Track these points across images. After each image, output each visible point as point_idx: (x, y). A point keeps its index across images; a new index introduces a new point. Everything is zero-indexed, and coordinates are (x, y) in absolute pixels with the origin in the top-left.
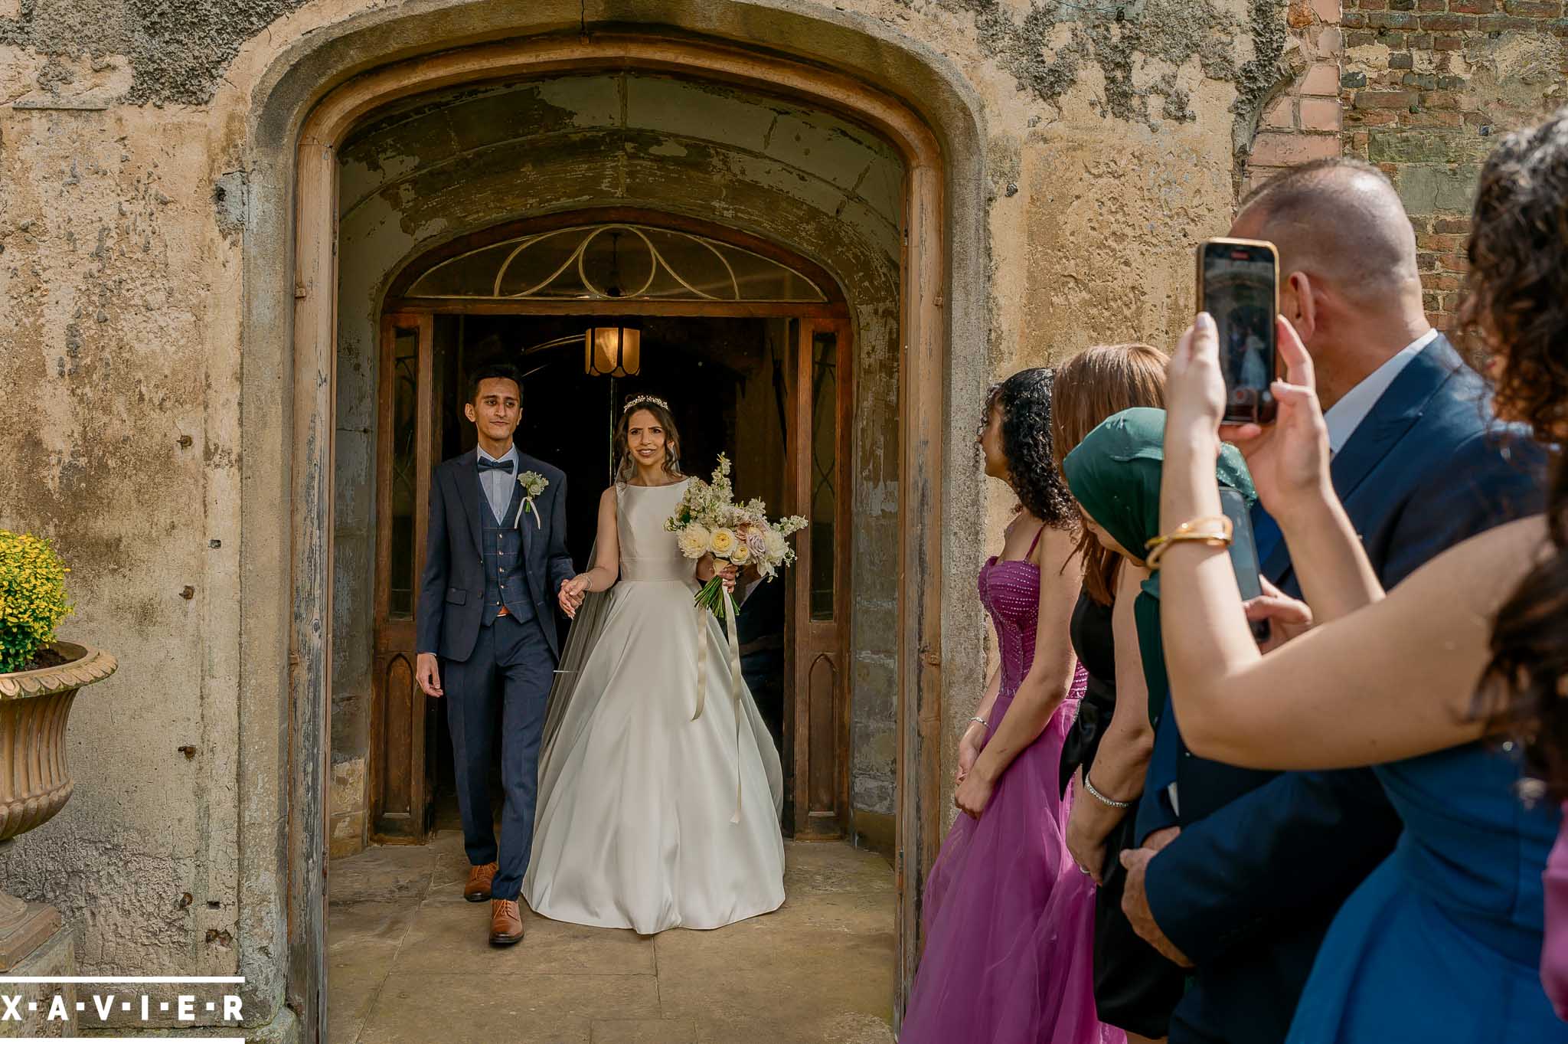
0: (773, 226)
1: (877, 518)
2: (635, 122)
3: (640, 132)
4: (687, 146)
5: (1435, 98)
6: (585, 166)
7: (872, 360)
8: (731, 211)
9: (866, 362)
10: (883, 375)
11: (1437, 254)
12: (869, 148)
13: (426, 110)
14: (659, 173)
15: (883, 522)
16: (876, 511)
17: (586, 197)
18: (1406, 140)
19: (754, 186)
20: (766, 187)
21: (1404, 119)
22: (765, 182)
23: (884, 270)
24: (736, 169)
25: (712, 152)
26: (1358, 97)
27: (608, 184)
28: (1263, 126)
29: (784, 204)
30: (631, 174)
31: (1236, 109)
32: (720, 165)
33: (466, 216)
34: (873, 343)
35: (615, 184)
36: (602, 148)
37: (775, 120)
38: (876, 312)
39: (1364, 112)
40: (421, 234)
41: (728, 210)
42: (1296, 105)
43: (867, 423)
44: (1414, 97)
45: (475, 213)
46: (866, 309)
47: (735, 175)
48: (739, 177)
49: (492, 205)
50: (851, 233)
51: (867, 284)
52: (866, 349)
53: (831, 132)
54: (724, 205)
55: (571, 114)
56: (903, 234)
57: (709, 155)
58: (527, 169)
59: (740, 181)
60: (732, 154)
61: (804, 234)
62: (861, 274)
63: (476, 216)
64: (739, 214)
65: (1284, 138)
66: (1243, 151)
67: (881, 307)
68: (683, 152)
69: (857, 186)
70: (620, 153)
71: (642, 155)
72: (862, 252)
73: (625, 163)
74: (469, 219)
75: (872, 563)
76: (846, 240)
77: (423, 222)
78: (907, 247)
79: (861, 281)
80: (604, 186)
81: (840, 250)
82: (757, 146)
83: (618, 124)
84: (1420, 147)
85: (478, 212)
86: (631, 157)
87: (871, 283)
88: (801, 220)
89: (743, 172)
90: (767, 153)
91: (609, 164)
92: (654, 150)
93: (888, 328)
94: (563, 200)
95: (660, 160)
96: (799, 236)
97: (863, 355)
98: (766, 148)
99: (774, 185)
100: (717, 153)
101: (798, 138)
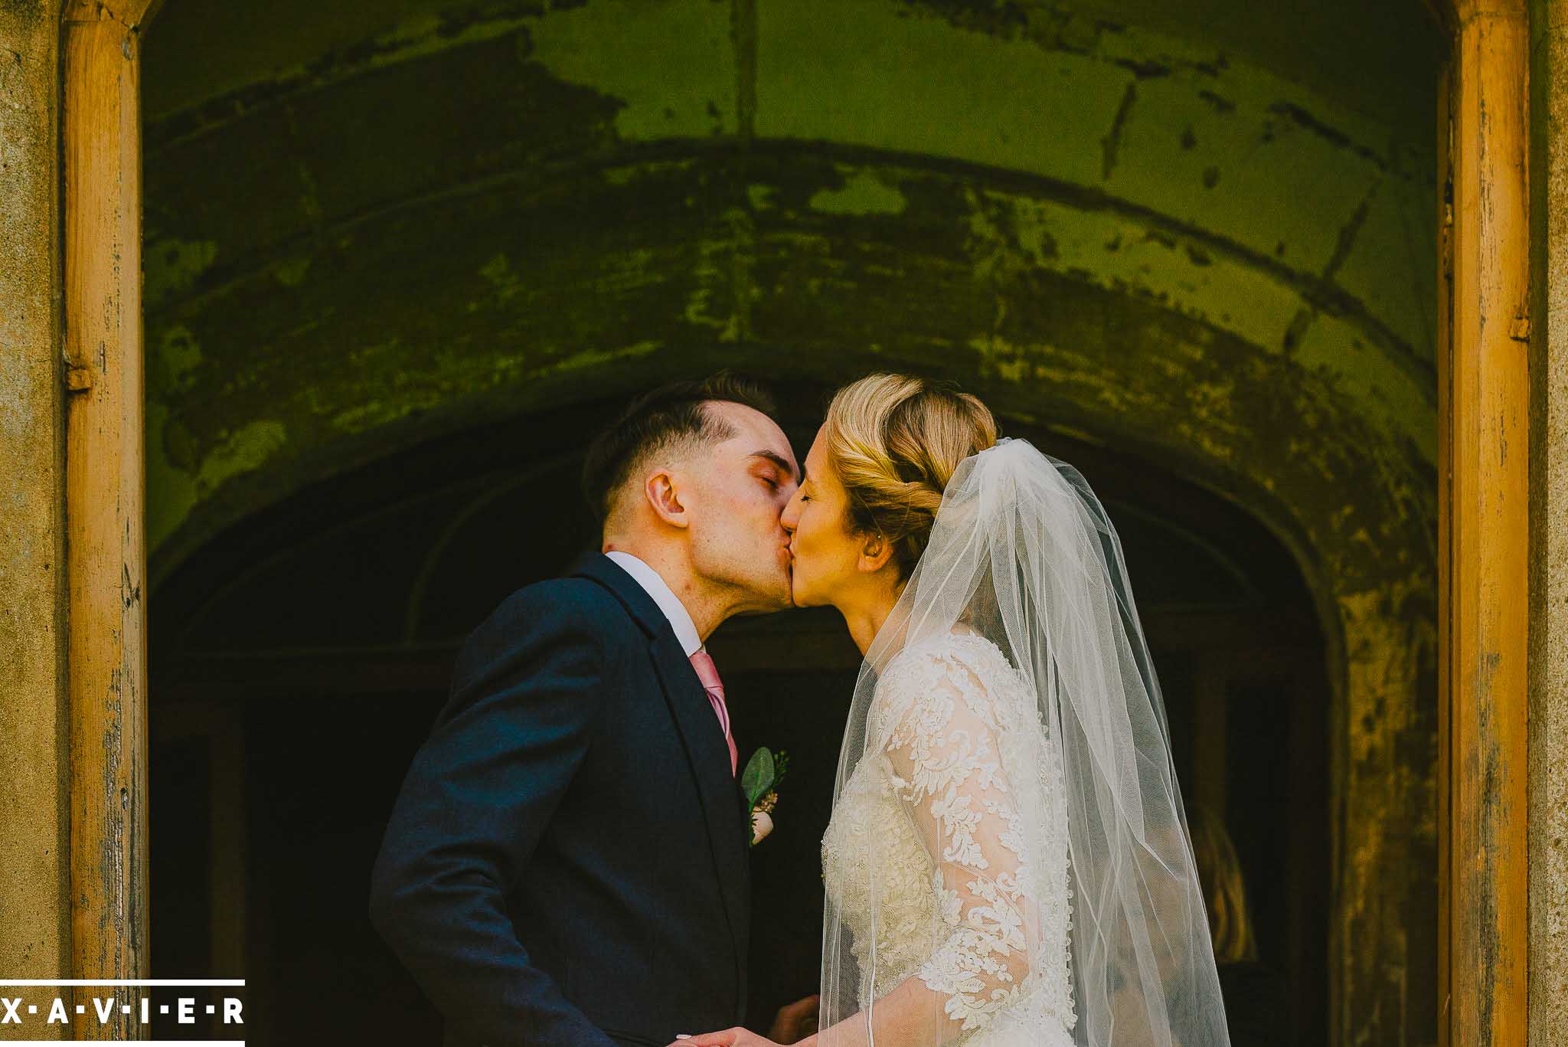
0: (1129, 396)
2: (770, 124)
3: (788, 148)
4: (905, 187)
6: (642, 256)
7: (1377, 739)
8: (1018, 364)
9: (1363, 743)
10: (1405, 771)
12: (1365, 153)
13: (238, 105)
14: (833, 264)
17: (647, 347)
19: (1078, 284)
20: (1108, 284)
22: (1105, 271)
23: (1405, 491)
24: (1030, 240)
25: (971, 197)
27: (702, 307)
29: (1153, 332)
30: (764, 274)
32: (989, 232)
33: (335, 413)
34: (1380, 692)
35: (719, 306)
36: (689, 202)
37: (1131, 96)
38: (1386, 608)
40: (215, 471)
41: (1010, 358)
43: (1367, 908)
45: (357, 404)
46: (1358, 605)
47: (1030, 257)
48: (1041, 262)
49: (402, 378)
50: (1322, 398)
51: (1361, 535)
52: (1361, 708)
53: (1272, 117)
54: (1000, 345)
55: (612, 106)
56: (1441, 193)
57: (967, 210)
58: (494, 269)
59: (1042, 275)
60: (1024, 203)
61: (1203, 413)
62: (1348, 510)
63: (359, 412)
64: (1041, 371)
67: (1399, 592)
68: (893, 203)
69: (1335, 264)
70: (734, 214)
71: (790, 215)
72: (1351, 451)
73: (747, 240)
74: (343, 420)
76: (1310, 420)
77: (224, 434)
78: (1451, 226)
79: (1349, 527)
80: (693, 313)
81: (1294, 447)
82: (1086, 171)
83: (730, 126)
85: (364, 401)
86: (763, 222)
87: (1375, 534)
88: (1198, 372)
89: (1050, 248)
90: (1113, 187)
91: (707, 248)
92: (822, 201)
93: (1415, 648)
94: (588, 359)
95: (840, 226)
96: (1191, 419)
97: (1356, 729)
98: (1107, 175)
99: (1128, 279)
100: (985, 202)
101: (1188, 142)
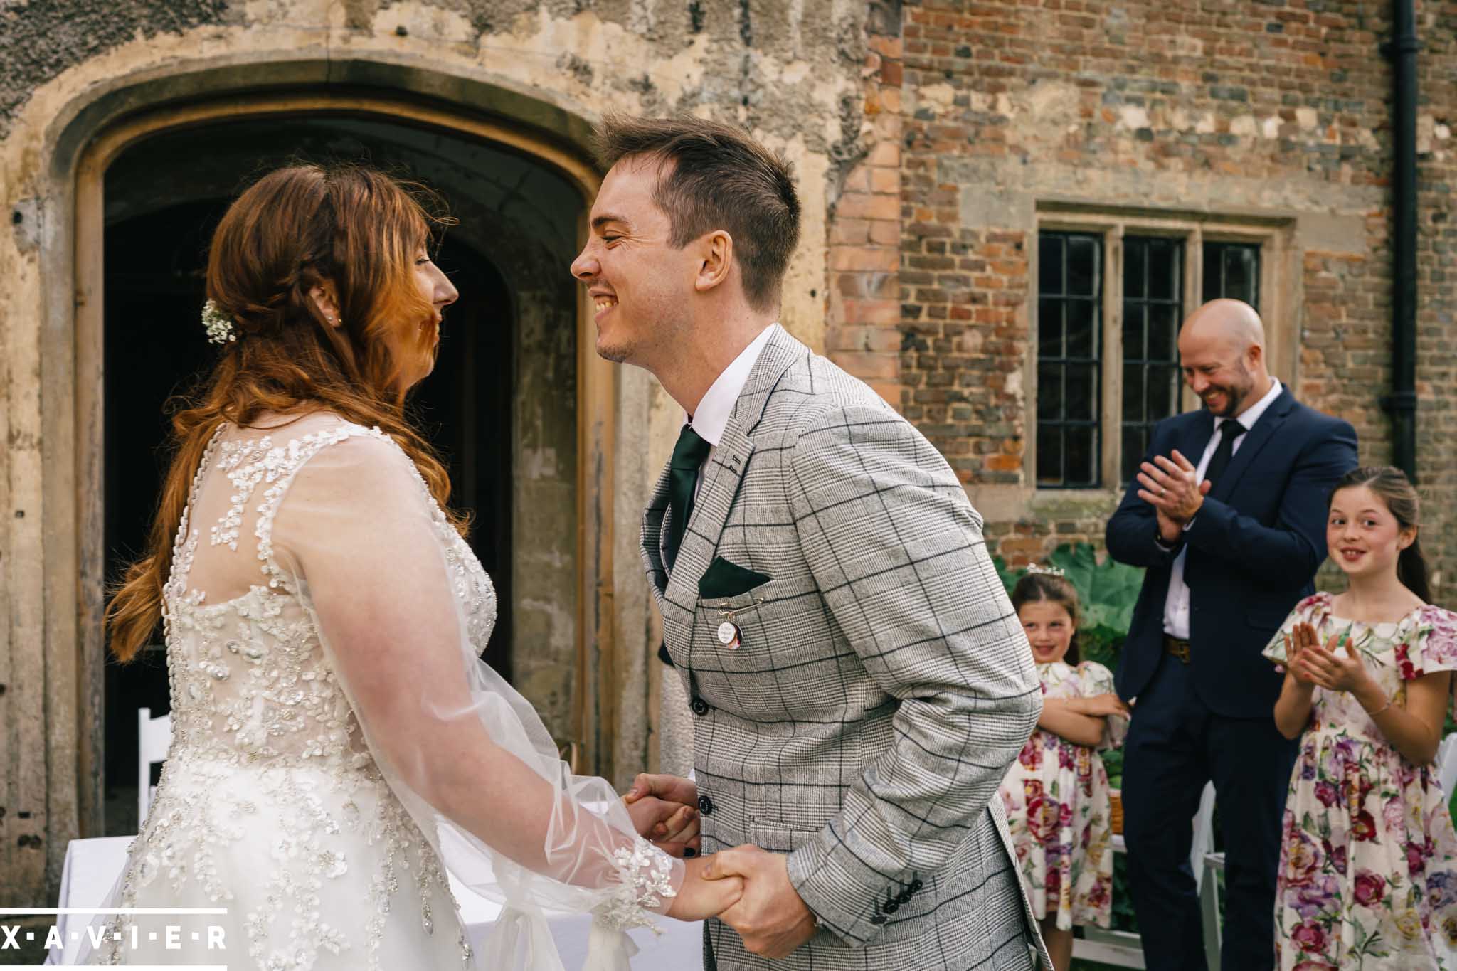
1: (536, 481)
3: (318, 128)
5: (987, 131)
7: (531, 341)
9: (525, 342)
11: (988, 260)
15: (542, 484)
16: (535, 475)
18: (965, 166)
21: (964, 148)
22: (434, 178)
23: (542, 261)
26: (931, 128)
28: (846, 188)
31: (827, 175)
34: (532, 326)
38: (534, 298)
39: (934, 141)
42: (870, 173)
43: (527, 396)
44: (971, 130)
46: (524, 295)
49: (171, 190)
50: (512, 226)
51: (526, 272)
52: (525, 331)
60: (404, 152)
61: (469, 226)
62: (521, 263)
65: (861, 197)
66: (833, 206)
67: (539, 293)
69: (518, 186)
72: (522, 244)
75: (532, 521)
76: (508, 233)
79: (521, 269)
81: (502, 242)
84: (975, 171)
85: (157, 196)
87: (530, 272)
88: (467, 214)
89: (414, 169)
90: (436, 153)
93: (545, 312)
96: (465, 228)
97: (523, 336)
100: (391, 150)
